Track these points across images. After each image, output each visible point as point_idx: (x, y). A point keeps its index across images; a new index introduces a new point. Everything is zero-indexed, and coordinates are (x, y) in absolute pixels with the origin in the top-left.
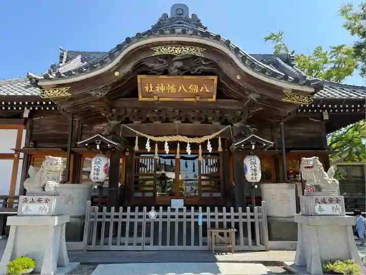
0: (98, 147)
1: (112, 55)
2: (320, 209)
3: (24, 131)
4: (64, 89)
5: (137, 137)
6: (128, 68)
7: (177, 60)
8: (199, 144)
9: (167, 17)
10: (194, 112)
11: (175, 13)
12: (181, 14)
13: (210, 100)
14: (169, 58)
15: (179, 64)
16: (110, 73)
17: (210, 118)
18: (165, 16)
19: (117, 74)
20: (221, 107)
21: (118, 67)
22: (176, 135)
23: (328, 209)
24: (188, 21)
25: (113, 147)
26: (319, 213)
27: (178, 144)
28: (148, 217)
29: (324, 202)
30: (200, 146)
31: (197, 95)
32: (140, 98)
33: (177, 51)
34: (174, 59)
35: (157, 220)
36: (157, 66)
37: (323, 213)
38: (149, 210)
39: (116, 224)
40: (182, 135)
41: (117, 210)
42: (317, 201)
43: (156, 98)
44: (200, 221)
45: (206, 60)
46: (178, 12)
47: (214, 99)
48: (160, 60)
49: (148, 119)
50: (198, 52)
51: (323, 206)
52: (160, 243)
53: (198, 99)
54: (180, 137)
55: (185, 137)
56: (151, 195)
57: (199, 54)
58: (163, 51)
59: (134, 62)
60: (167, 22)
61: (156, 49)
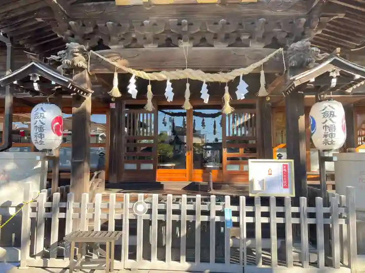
0: (36, 86)
5: (116, 74)
8: (224, 85)
10: (216, 23)
17: (245, 37)
20: (267, 12)
22: (184, 69)
27: (188, 85)
28: (132, 212)
30: (227, 88)
35: (149, 217)
40: (196, 68)
49: (135, 40)
54: (191, 70)
55: (200, 72)
56: (150, 167)
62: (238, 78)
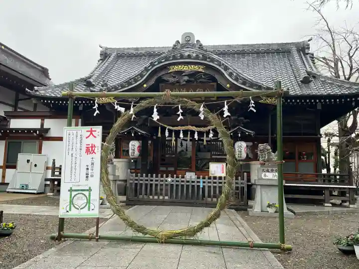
0: (133, 135)
1: (141, 75)
2: (265, 175)
3: (80, 120)
4: (112, 97)
5: (160, 128)
6: (152, 82)
7: (185, 75)
8: (204, 132)
9: (179, 43)
11: (184, 40)
12: (189, 41)
13: (212, 99)
14: (180, 73)
15: (186, 78)
16: (141, 85)
18: (178, 42)
19: (145, 86)
21: (146, 81)
22: (187, 126)
23: (270, 175)
24: (193, 46)
25: (142, 135)
26: (264, 178)
27: (189, 133)
28: (166, 181)
29: (268, 171)
30: (205, 134)
33: (185, 68)
34: (184, 74)
35: (172, 183)
36: (172, 80)
37: (266, 178)
38: (167, 177)
39: (146, 185)
40: (192, 126)
41: (147, 176)
42: (263, 170)
44: (201, 185)
45: (205, 74)
46: (186, 39)
47: (215, 98)
48: (174, 75)
50: (200, 69)
51: (267, 174)
53: (203, 99)
54: (191, 127)
55: (194, 127)
56: (173, 169)
57: (200, 70)
58: (176, 68)
59: (156, 77)
60: (179, 47)
61: (171, 67)
62: (210, 130)
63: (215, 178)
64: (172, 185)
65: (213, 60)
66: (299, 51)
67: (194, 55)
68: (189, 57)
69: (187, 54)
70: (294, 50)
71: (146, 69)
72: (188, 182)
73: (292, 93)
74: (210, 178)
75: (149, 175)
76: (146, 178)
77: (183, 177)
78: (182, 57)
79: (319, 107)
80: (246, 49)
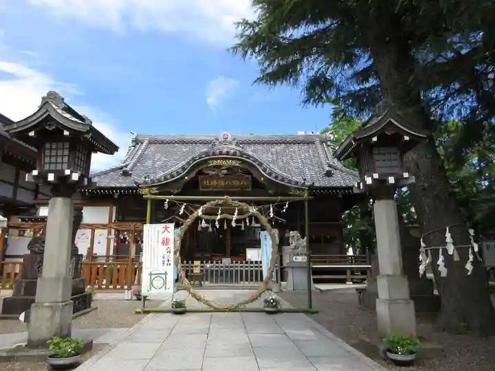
1: (183, 169)
2: (296, 259)
3: (115, 208)
4: (154, 189)
6: (193, 174)
7: (224, 169)
9: (218, 140)
11: (223, 138)
12: (227, 138)
13: (247, 190)
14: (219, 167)
15: (225, 172)
16: (182, 178)
19: (186, 178)
21: (187, 174)
23: (300, 259)
24: (231, 143)
26: (295, 261)
28: (206, 267)
29: (298, 255)
31: (239, 187)
32: (201, 189)
33: (224, 163)
34: (222, 168)
35: (212, 269)
36: (211, 173)
37: (297, 261)
38: (207, 263)
42: (294, 254)
43: (210, 189)
44: (239, 269)
45: (241, 169)
46: (225, 137)
47: (250, 189)
48: (213, 169)
51: (298, 257)
52: (214, 281)
53: (239, 189)
54: (227, 215)
56: (208, 255)
57: (237, 165)
58: (215, 163)
59: (197, 170)
60: (217, 143)
61: (211, 162)
63: (252, 262)
64: (212, 271)
65: (249, 156)
66: (322, 142)
67: (232, 151)
68: (228, 153)
69: (225, 151)
70: (318, 142)
71: (188, 163)
72: (227, 267)
73: (317, 184)
74: (247, 263)
75: (190, 262)
76: (187, 265)
77: (221, 263)
78: (221, 153)
79: (340, 196)
80: (274, 139)
